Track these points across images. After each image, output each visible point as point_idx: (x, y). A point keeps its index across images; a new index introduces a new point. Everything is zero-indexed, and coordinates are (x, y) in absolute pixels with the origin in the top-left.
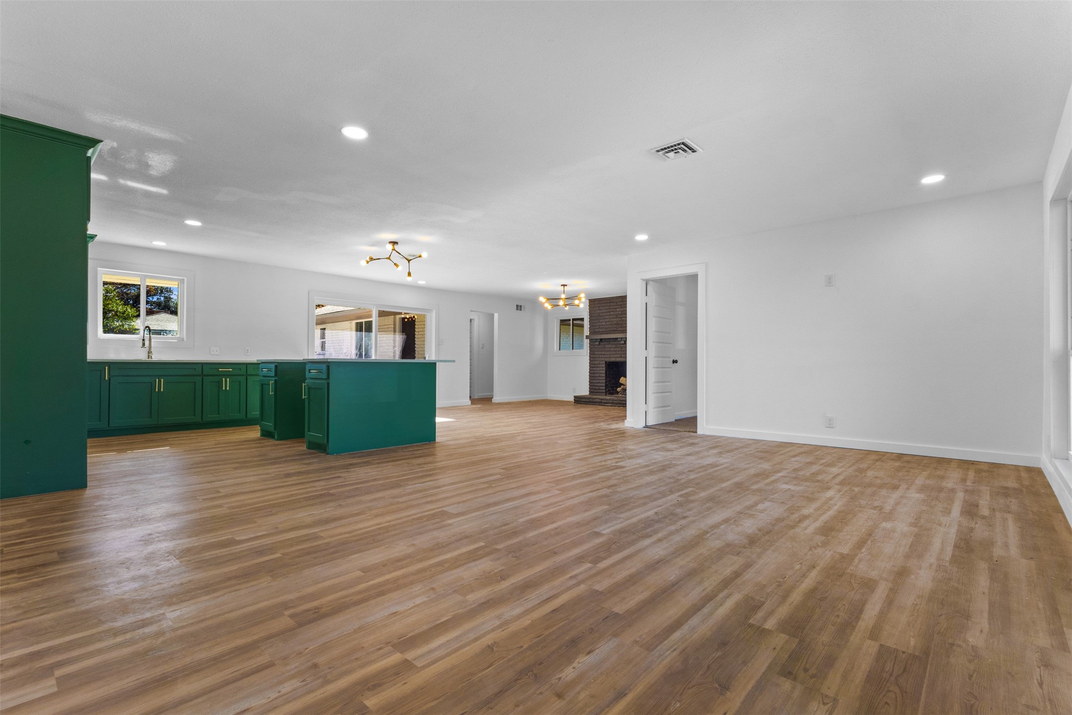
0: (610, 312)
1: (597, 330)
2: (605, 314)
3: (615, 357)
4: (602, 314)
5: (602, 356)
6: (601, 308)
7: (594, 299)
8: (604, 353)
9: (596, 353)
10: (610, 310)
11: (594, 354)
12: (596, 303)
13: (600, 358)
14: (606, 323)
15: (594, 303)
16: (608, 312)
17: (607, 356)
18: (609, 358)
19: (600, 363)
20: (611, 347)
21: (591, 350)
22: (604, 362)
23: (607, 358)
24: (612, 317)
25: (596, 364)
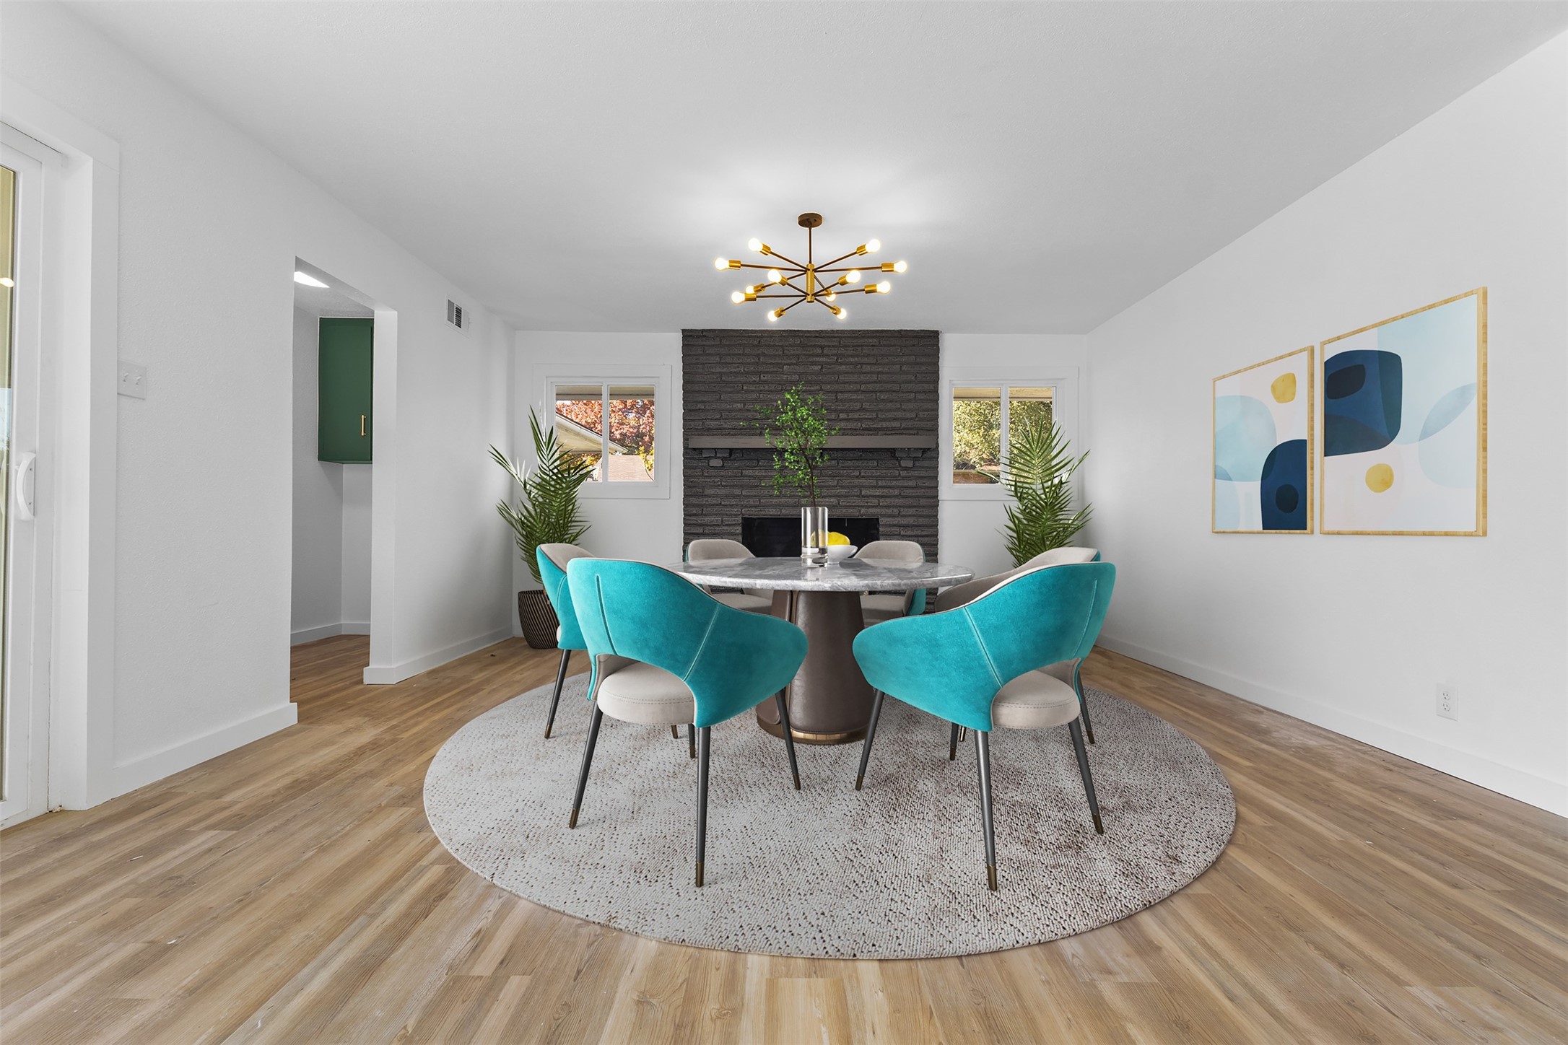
0: (759, 373)
1: (713, 424)
2: (743, 379)
3: (773, 506)
4: (732, 378)
5: (733, 501)
6: (728, 359)
7: (703, 331)
8: (737, 492)
9: (707, 492)
10: (760, 369)
11: (703, 496)
12: (708, 343)
13: (724, 505)
14: (744, 405)
15: (704, 343)
16: (753, 373)
17: (751, 501)
18: (756, 506)
19: (722, 521)
20: (765, 476)
21: (692, 482)
22: (740, 520)
23: (751, 506)
24: (767, 388)
25: (708, 525)
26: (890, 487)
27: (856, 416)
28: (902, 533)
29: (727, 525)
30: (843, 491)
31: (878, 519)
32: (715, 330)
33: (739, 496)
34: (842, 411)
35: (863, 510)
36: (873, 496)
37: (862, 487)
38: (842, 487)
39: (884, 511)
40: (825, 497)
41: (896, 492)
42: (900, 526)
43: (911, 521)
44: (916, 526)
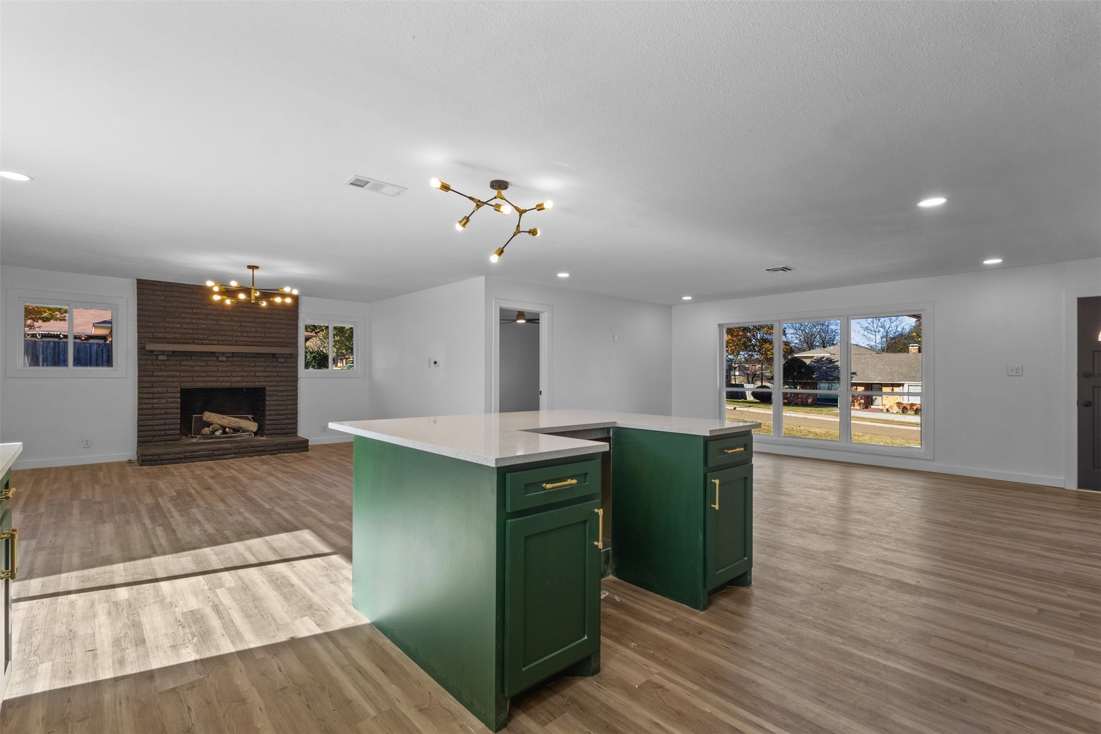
0: (192, 308)
1: (160, 335)
2: (181, 311)
3: (202, 382)
4: (173, 310)
5: (175, 379)
6: (171, 299)
7: (153, 281)
8: (178, 374)
9: (155, 374)
10: (193, 306)
11: (153, 376)
12: (156, 288)
13: (168, 382)
14: (182, 325)
15: (154, 288)
16: (188, 308)
17: (187, 379)
18: (190, 382)
19: (167, 390)
20: (196, 365)
21: (144, 368)
22: (179, 389)
23: (187, 382)
24: (197, 317)
25: (157, 393)
26: (272, 372)
27: (253, 335)
28: (279, 394)
29: (170, 393)
30: (245, 374)
31: (265, 388)
32: (161, 282)
33: (178, 376)
34: (244, 332)
35: (257, 384)
36: (262, 376)
37: (256, 371)
38: (245, 372)
39: (269, 384)
40: (234, 377)
41: (276, 374)
42: (277, 391)
43: (283, 388)
44: (286, 391)
